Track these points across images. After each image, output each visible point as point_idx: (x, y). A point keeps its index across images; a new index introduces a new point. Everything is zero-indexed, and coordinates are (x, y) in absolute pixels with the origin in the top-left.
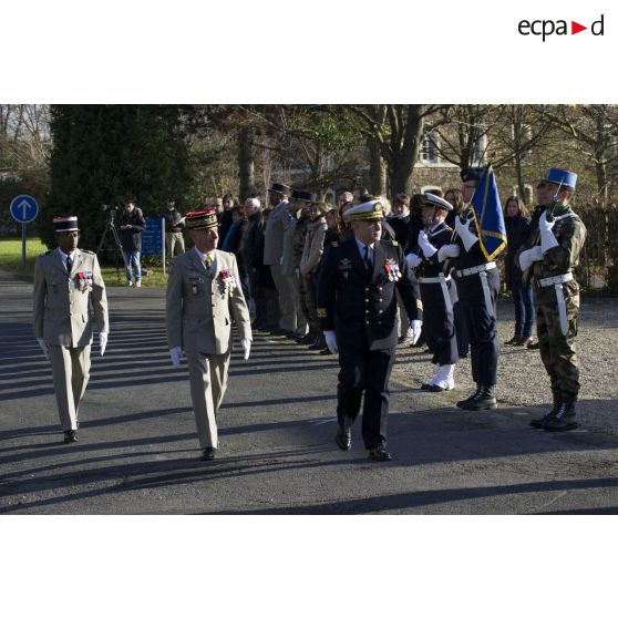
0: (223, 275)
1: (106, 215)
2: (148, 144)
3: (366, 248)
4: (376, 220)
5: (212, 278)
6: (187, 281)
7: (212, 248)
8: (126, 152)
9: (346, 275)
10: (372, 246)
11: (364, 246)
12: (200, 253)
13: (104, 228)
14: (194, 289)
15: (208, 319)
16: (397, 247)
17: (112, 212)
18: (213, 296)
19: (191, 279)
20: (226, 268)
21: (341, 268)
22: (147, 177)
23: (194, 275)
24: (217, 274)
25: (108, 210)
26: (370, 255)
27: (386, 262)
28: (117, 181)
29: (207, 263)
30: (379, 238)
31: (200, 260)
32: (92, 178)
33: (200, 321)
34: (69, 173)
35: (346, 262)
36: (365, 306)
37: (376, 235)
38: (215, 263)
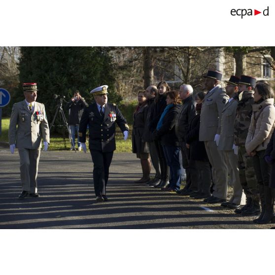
0: (37, 113)
1: (57, 102)
2: (86, 56)
3: (101, 107)
4: (104, 94)
5: (32, 114)
6: (20, 115)
7: (33, 100)
8: (71, 60)
9: (92, 119)
10: (104, 106)
11: (100, 106)
12: (27, 102)
13: (55, 111)
14: (23, 118)
15: (29, 133)
16: (115, 107)
17: (61, 100)
18: (32, 123)
19: (22, 114)
20: (39, 110)
21: (90, 116)
22: (85, 77)
23: (24, 112)
24: (34, 112)
25: (59, 98)
26: (103, 110)
27: (110, 113)
28: (65, 79)
29: (30, 107)
30: (106, 102)
31: (27, 105)
32: (48, 78)
33: (25, 134)
34: (31, 74)
35: (92, 114)
36: (101, 133)
37: (105, 101)
38: (34, 107)
